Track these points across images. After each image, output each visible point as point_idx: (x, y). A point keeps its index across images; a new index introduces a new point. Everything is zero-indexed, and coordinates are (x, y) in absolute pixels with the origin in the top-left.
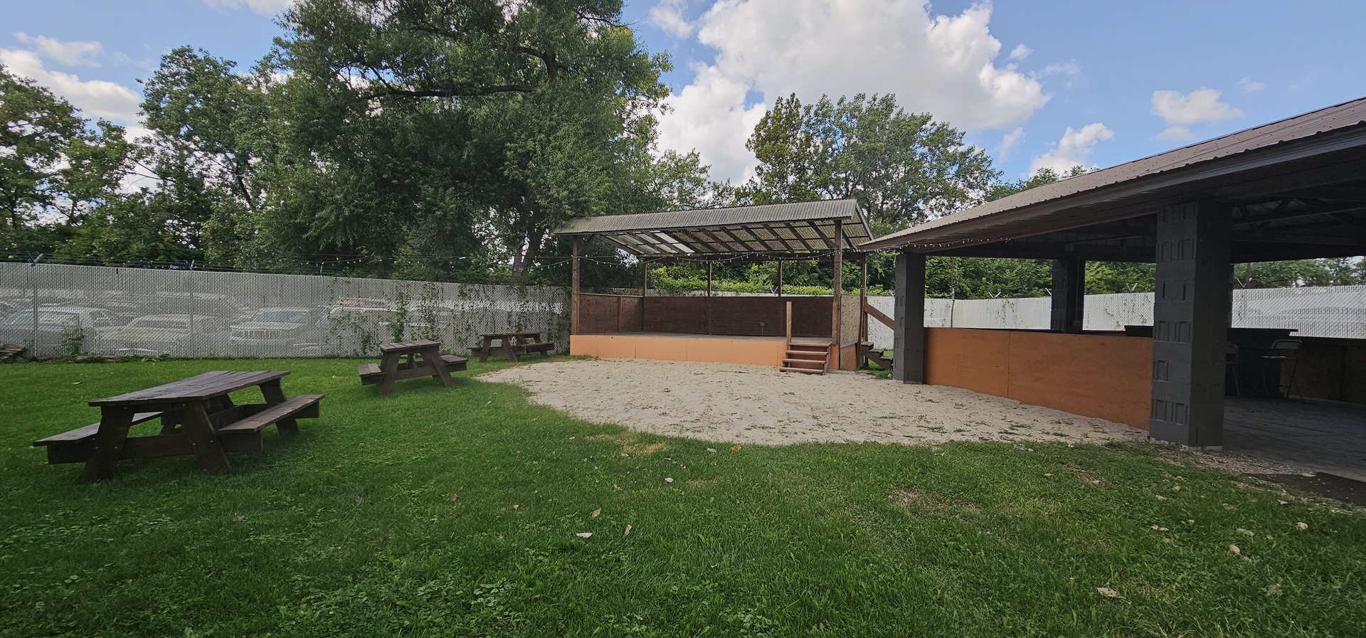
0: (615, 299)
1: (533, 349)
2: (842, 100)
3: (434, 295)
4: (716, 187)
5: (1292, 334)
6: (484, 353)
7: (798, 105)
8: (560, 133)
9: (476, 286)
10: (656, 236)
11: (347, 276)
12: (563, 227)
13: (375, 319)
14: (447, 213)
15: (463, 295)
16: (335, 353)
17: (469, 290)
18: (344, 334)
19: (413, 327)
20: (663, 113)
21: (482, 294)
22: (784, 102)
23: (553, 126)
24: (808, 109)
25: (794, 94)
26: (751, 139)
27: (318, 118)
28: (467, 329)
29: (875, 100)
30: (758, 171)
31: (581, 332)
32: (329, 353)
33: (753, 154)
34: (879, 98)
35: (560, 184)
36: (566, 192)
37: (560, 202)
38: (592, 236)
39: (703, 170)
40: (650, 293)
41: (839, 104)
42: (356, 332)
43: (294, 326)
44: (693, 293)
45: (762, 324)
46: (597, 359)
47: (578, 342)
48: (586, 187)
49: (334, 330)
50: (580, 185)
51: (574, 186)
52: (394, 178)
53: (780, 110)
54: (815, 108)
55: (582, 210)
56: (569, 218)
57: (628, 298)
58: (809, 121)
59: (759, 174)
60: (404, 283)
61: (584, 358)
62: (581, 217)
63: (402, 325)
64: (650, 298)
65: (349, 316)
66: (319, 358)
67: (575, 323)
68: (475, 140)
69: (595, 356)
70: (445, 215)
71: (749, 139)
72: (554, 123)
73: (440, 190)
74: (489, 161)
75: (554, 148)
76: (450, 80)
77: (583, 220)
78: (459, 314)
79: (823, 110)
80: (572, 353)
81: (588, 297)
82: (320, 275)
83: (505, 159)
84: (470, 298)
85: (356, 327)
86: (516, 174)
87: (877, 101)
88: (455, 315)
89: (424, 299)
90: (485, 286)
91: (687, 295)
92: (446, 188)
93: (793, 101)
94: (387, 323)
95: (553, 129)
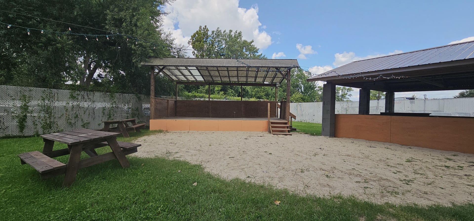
0: (166, 101)
2: (225, 31)
3: (51, 98)
5: (430, 115)
7: (207, 30)
9: (82, 93)
10: (190, 71)
12: (146, 61)
17: (77, 94)
19: (35, 116)
21: (86, 97)
22: (202, 28)
24: (213, 32)
25: (206, 26)
26: (190, 41)
28: (75, 117)
29: (236, 32)
30: (193, 53)
31: (156, 118)
33: (191, 46)
34: (238, 32)
40: (179, 98)
41: (224, 32)
44: (196, 99)
45: (235, 112)
47: (154, 124)
53: (201, 31)
54: (215, 32)
56: (150, 57)
57: (171, 101)
58: (213, 37)
59: (194, 55)
60: (27, 89)
61: (160, 131)
62: (156, 57)
63: (25, 116)
64: (179, 101)
67: (153, 113)
69: (166, 130)
71: (189, 41)
78: (70, 109)
79: (218, 33)
80: (151, 129)
81: (157, 100)
84: (77, 99)
87: (237, 33)
88: (67, 109)
89: (44, 99)
93: (206, 28)
94: (12, 115)
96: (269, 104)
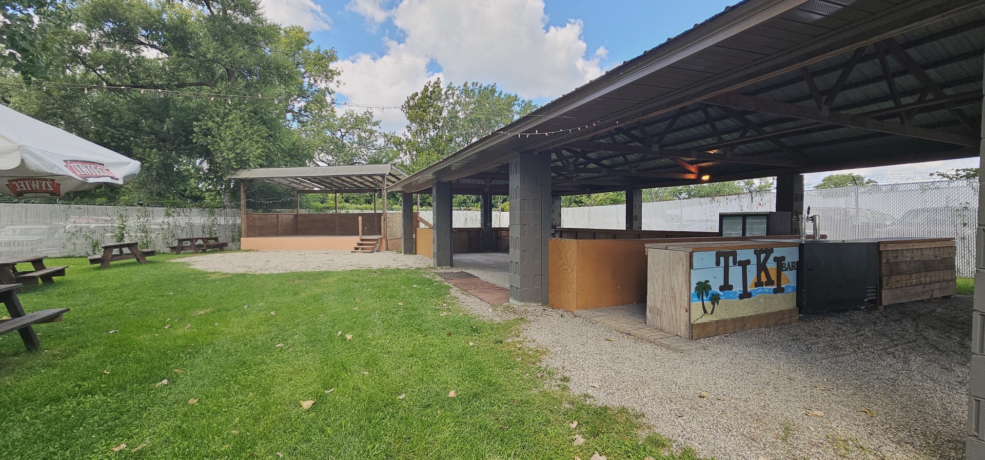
0: (276, 216)
1: (214, 247)
3: (147, 215)
4: (386, 136)
6: (178, 249)
8: (230, 118)
9: (178, 209)
11: (78, 204)
12: (233, 175)
13: (102, 232)
14: (153, 165)
15: (168, 215)
16: (71, 254)
17: (173, 212)
18: (78, 242)
19: (131, 236)
20: (338, 86)
21: (182, 214)
22: (431, 84)
23: (226, 112)
25: (439, 78)
27: (53, 104)
30: (408, 128)
31: (248, 236)
32: (66, 254)
33: (405, 116)
35: (230, 150)
36: (234, 155)
37: (230, 160)
38: (252, 180)
39: (376, 124)
40: (302, 211)
42: (86, 240)
43: (36, 238)
46: (257, 251)
47: (245, 242)
48: (247, 151)
49: (69, 240)
50: (244, 150)
51: (238, 151)
52: (113, 141)
55: (244, 164)
56: (236, 170)
57: (286, 215)
59: (409, 130)
60: (123, 208)
61: (247, 251)
63: (123, 235)
64: (301, 215)
65: (81, 230)
66: (58, 258)
67: (244, 231)
68: (172, 118)
69: (257, 249)
70: (152, 165)
71: (402, 104)
72: (227, 111)
73: (147, 150)
74: (183, 131)
75: (227, 127)
76: (152, 82)
77: (246, 170)
80: (241, 248)
81: (253, 216)
82: (57, 203)
83: (193, 132)
84: (173, 216)
85: (87, 237)
86: (202, 141)
89: (139, 218)
90: (184, 209)
91: (328, 213)
92: (152, 148)
93: (437, 83)
94: (111, 234)
95: (226, 115)
96: (360, 218)
